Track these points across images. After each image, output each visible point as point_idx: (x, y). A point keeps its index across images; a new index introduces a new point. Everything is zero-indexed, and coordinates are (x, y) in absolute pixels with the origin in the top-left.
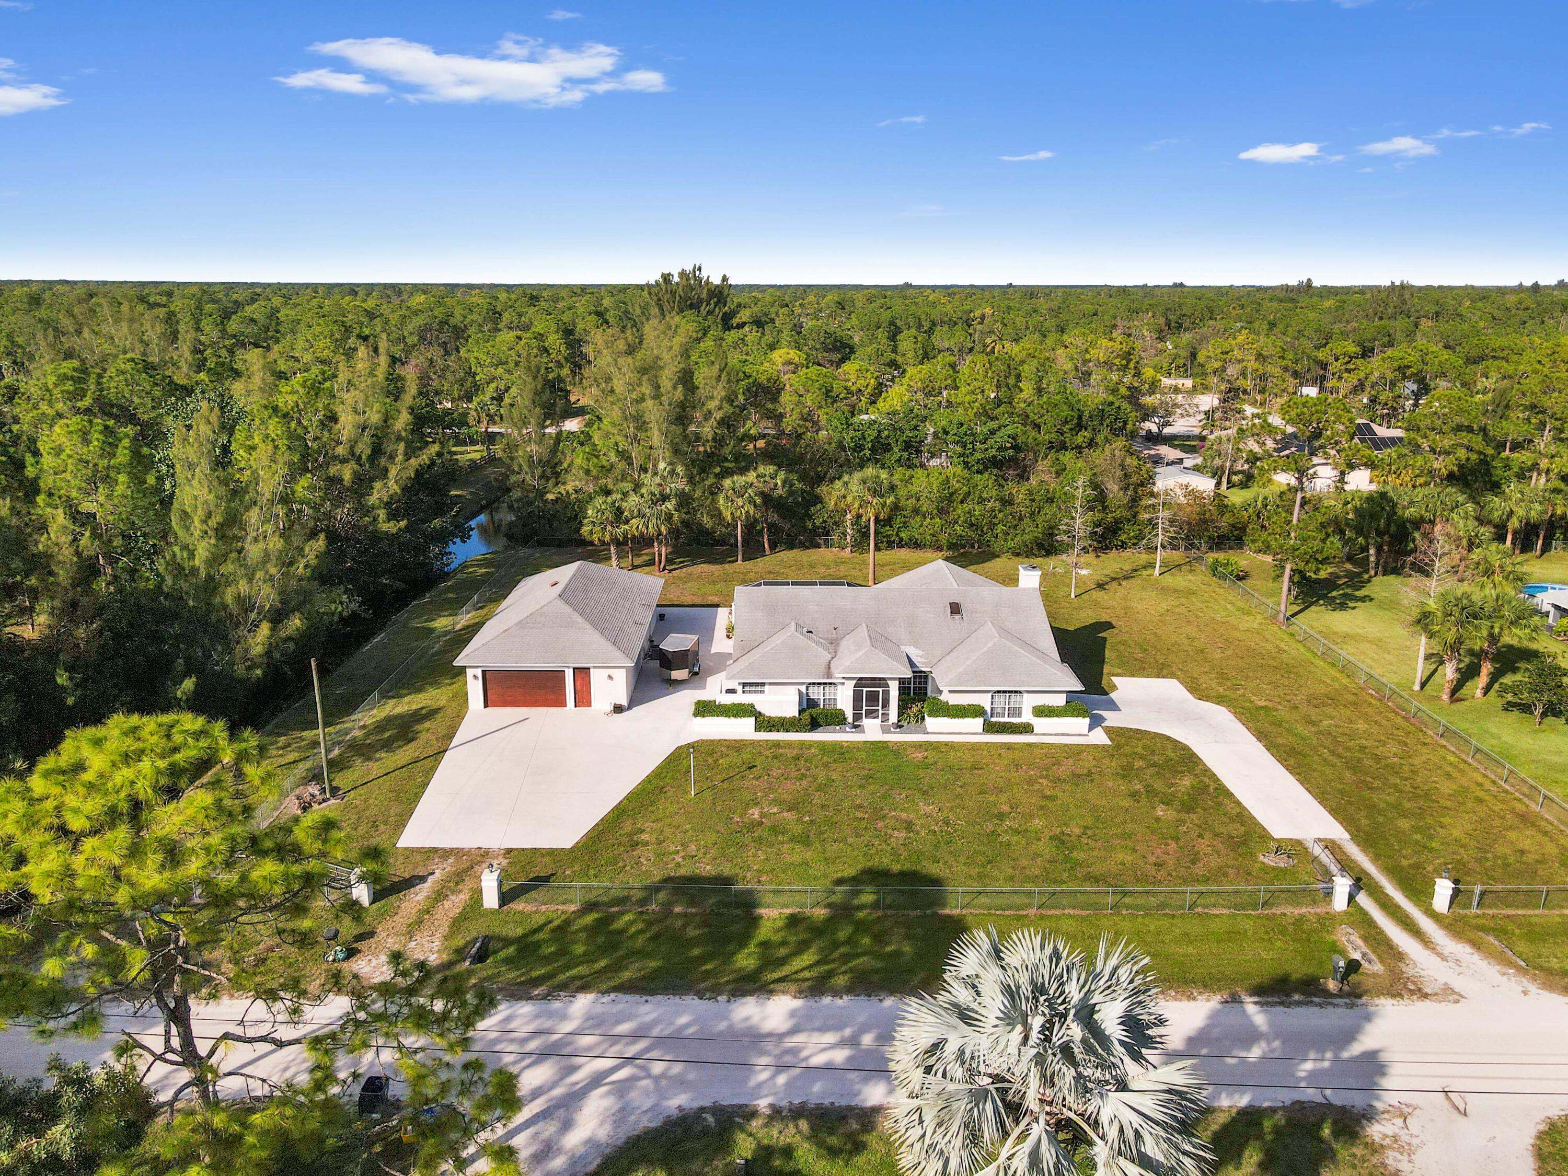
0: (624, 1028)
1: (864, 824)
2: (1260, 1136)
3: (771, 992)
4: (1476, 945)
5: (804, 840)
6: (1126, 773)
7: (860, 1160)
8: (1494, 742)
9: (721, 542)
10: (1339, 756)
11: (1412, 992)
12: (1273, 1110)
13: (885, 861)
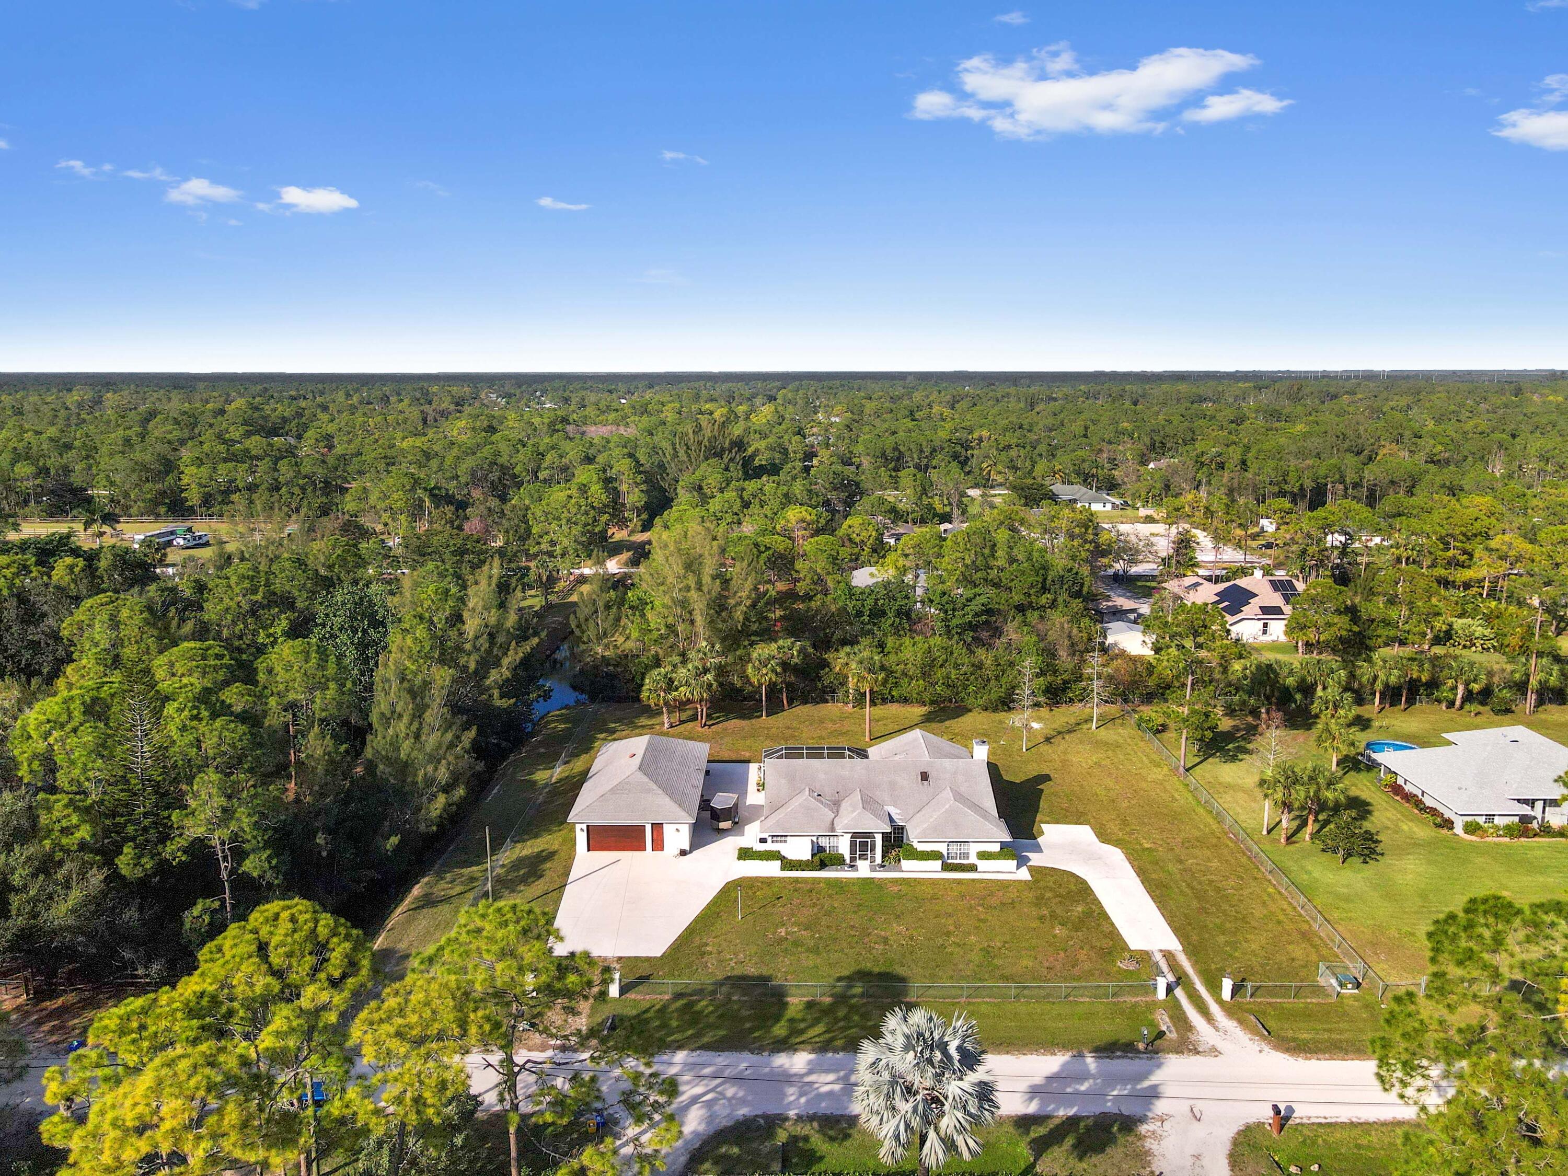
0: (707, 1071)
1: (855, 939)
2: (1077, 1131)
3: (796, 1050)
4: (1241, 1022)
5: (815, 950)
6: (1039, 901)
7: (847, 1143)
8: (1305, 877)
9: (750, 697)
10: (1193, 888)
11: (1190, 1051)
12: (1088, 1117)
13: (868, 966)
